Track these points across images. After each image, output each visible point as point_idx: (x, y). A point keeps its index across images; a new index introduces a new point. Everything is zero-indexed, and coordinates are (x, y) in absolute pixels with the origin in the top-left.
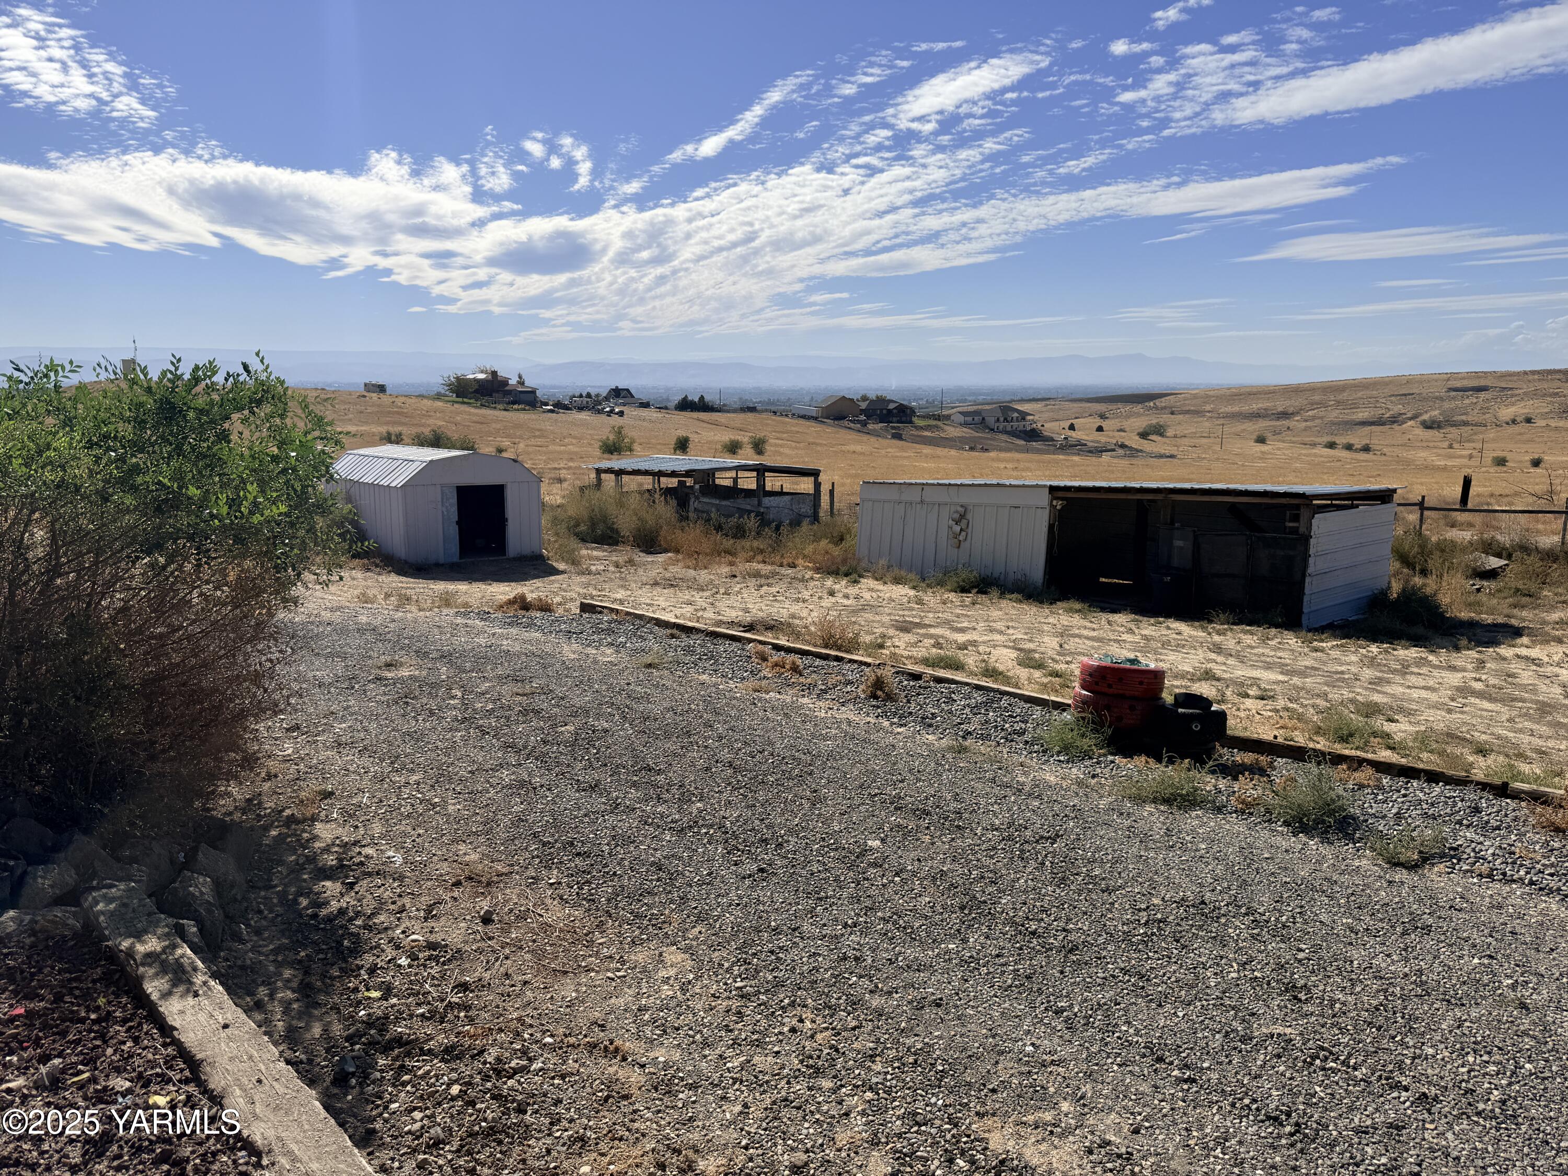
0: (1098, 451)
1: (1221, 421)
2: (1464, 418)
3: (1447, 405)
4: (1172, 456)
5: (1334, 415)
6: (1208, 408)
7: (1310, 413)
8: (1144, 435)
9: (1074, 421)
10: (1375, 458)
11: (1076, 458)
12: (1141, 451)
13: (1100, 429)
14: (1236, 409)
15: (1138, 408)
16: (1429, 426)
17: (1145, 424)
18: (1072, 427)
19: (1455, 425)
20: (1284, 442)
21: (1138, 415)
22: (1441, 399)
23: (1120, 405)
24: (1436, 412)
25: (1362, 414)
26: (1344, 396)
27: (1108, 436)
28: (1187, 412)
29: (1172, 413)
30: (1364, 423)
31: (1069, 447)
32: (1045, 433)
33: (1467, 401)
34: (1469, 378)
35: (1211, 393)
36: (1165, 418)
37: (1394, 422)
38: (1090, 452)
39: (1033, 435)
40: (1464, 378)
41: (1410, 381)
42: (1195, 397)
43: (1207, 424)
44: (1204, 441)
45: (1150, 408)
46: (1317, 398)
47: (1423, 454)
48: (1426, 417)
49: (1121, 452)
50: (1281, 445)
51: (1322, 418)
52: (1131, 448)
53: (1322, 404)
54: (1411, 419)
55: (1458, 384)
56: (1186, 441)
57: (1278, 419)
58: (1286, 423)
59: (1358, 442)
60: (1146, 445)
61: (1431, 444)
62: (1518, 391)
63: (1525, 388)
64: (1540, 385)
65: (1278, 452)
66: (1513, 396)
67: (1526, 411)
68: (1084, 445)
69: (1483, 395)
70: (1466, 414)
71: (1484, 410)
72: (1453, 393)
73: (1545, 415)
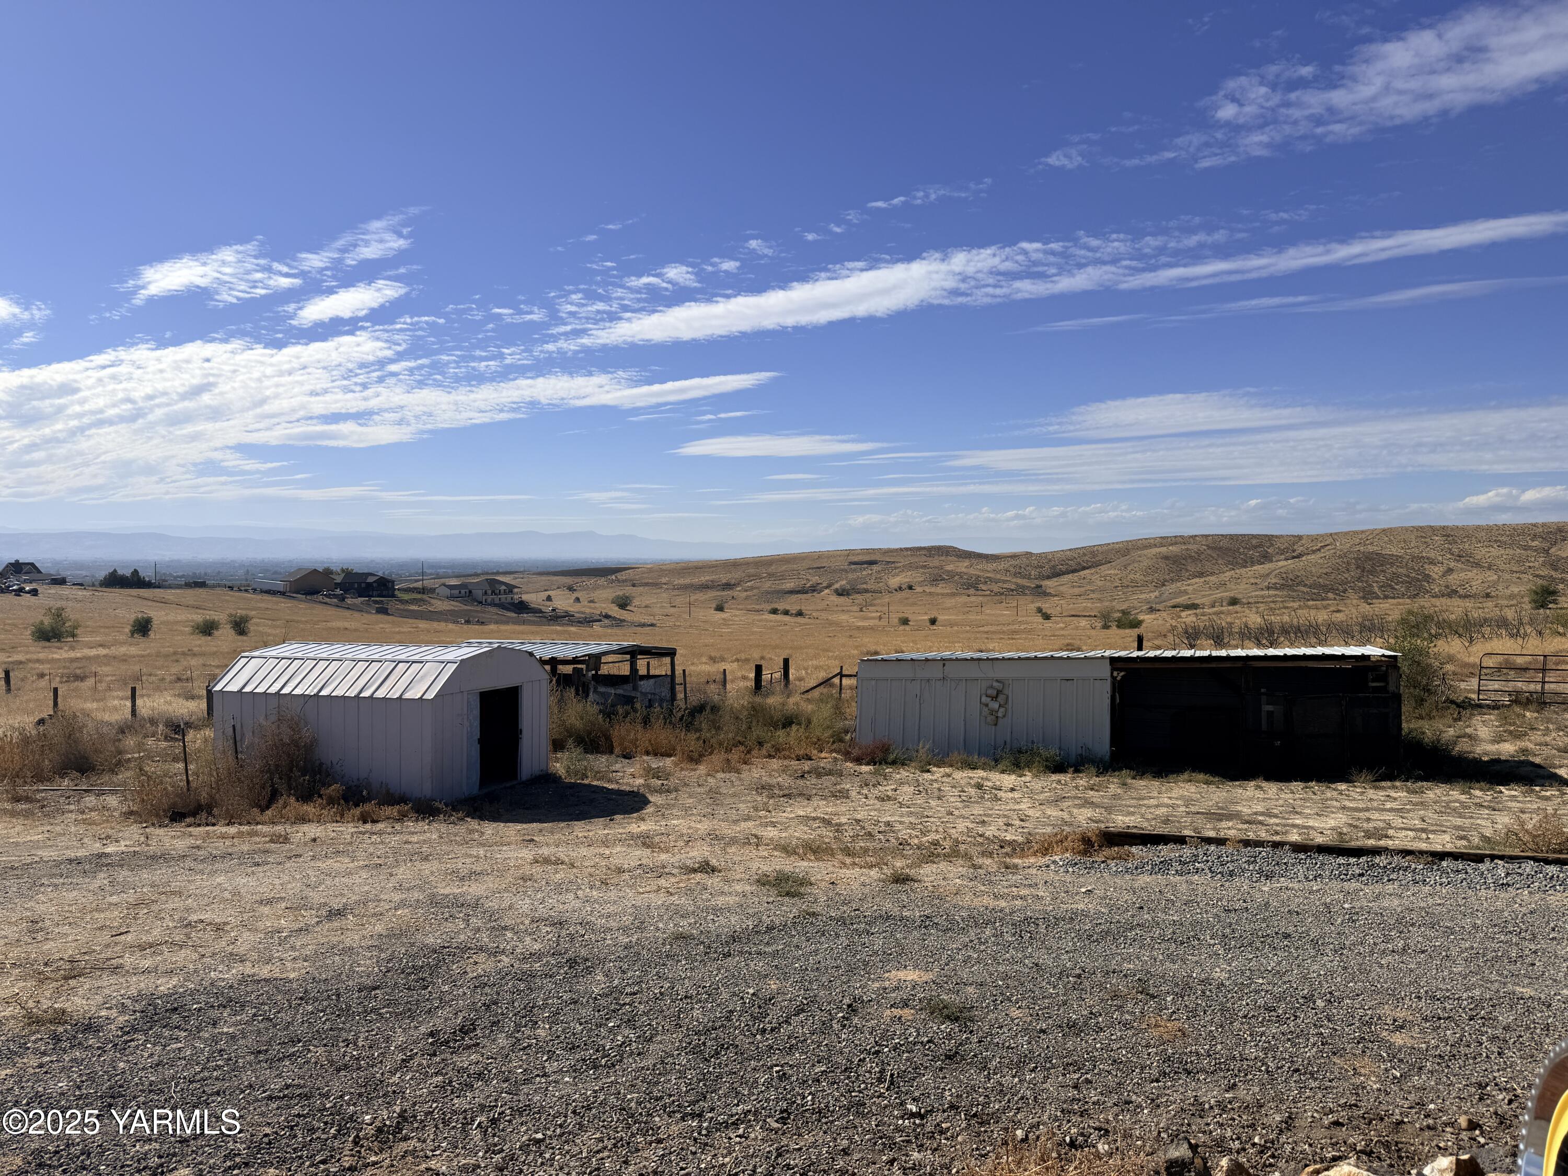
0: (588, 621)
1: (676, 592)
2: (864, 586)
3: (850, 576)
4: (652, 625)
5: (767, 585)
6: (664, 580)
7: (749, 584)
8: (620, 606)
9: (547, 593)
10: (809, 621)
12: (624, 621)
13: (577, 600)
14: (687, 581)
15: (602, 581)
16: (841, 593)
17: (615, 595)
18: (549, 598)
19: (859, 592)
20: (735, 609)
21: (604, 587)
22: (846, 571)
23: (584, 578)
24: (844, 582)
25: (790, 585)
26: (772, 569)
27: (588, 607)
28: (647, 584)
29: (634, 585)
30: (792, 592)
31: (558, 618)
32: (533, 605)
33: (864, 573)
34: (863, 554)
35: (664, 567)
36: (628, 590)
37: (814, 591)
38: (581, 622)
39: (522, 607)
40: (858, 554)
41: (820, 556)
42: (650, 570)
43: (667, 595)
44: (672, 610)
46: (752, 571)
47: (844, 617)
48: (837, 586)
49: (606, 621)
50: (738, 613)
51: (758, 588)
52: (615, 618)
53: (757, 576)
54: (826, 588)
55: (856, 559)
56: (656, 611)
57: (723, 589)
58: (732, 593)
59: (794, 609)
61: (845, 608)
62: (899, 565)
63: (903, 562)
64: (913, 560)
65: (736, 619)
66: (896, 568)
67: (907, 580)
68: (573, 616)
69: (875, 567)
70: (865, 583)
71: (878, 580)
72: (853, 566)
73: (921, 584)
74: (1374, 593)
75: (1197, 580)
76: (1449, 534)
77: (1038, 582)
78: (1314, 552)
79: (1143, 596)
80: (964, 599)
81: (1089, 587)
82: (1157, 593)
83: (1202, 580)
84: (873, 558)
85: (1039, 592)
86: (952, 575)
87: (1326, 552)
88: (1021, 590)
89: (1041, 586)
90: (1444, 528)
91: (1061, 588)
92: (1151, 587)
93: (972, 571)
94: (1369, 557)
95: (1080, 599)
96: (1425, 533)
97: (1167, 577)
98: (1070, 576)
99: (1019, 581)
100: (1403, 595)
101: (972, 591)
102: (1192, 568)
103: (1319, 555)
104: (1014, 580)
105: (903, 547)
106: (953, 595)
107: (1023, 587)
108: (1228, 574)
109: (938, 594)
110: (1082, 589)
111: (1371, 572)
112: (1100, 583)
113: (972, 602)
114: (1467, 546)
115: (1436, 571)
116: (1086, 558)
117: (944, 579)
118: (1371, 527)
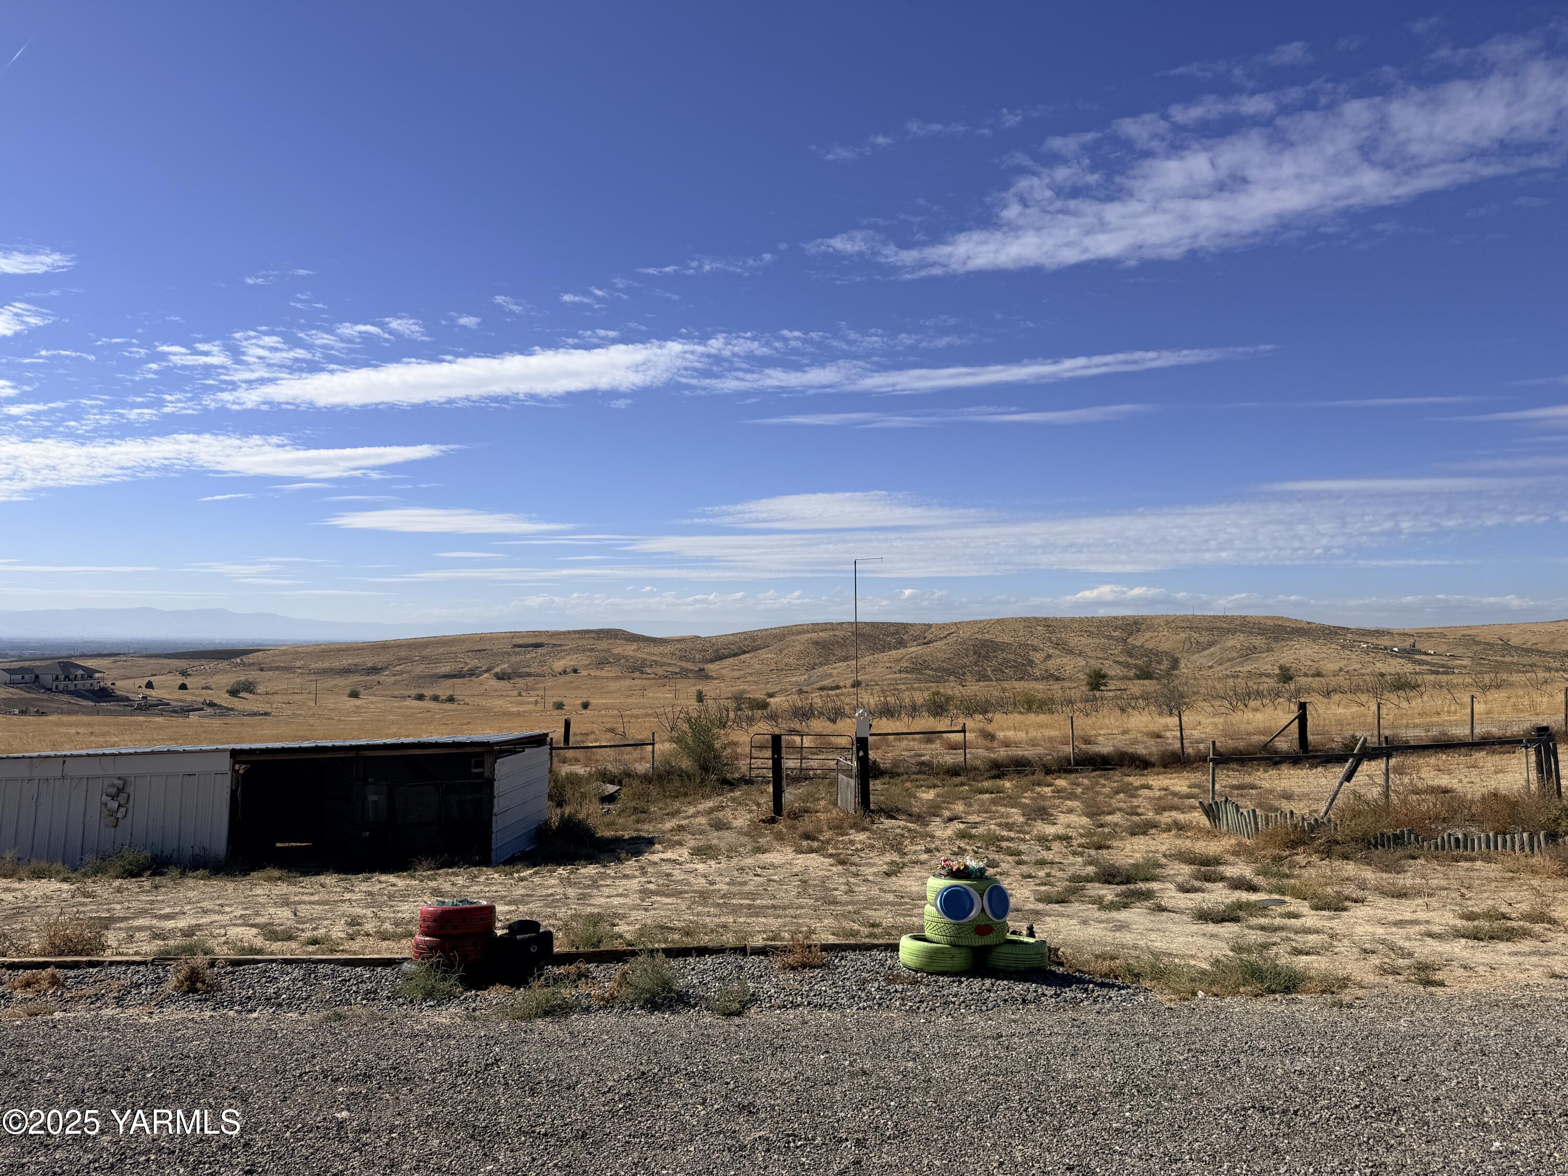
0: (186, 711)
1: (313, 677)
2: (527, 670)
3: (513, 659)
4: (266, 714)
5: (419, 669)
6: (298, 664)
7: (398, 668)
8: (234, 693)
9: (152, 679)
10: (459, 707)
11: (160, 719)
12: (232, 709)
13: (183, 687)
14: (326, 665)
15: (223, 665)
16: (500, 677)
17: (233, 681)
18: (150, 685)
19: (521, 676)
20: (375, 695)
21: (225, 672)
22: (509, 654)
23: (203, 662)
24: (506, 666)
25: (445, 669)
26: (428, 652)
27: (193, 695)
28: (277, 668)
29: (261, 670)
30: (447, 676)
31: (147, 707)
32: (119, 693)
33: (528, 656)
34: (529, 636)
35: (301, 650)
36: (253, 675)
37: (472, 675)
38: (174, 712)
39: (103, 695)
40: (524, 637)
41: (482, 638)
42: (284, 653)
43: (298, 680)
44: (297, 697)
45: (237, 665)
46: (403, 654)
47: (499, 702)
48: (497, 670)
49: (209, 710)
50: (374, 699)
51: (408, 672)
52: (220, 707)
53: (408, 660)
54: (486, 671)
55: (521, 642)
56: (278, 698)
57: (368, 674)
58: (375, 678)
59: (443, 694)
60: (235, 703)
61: (504, 693)
62: (565, 648)
63: (571, 644)
64: (580, 643)
65: (372, 706)
66: (562, 651)
67: (572, 663)
68: (168, 704)
69: (540, 650)
70: (529, 666)
71: (542, 663)
72: (517, 649)
73: (587, 667)
74: (988, 676)
75: (841, 664)
76: (1050, 625)
77: (700, 665)
78: (941, 639)
79: (794, 679)
80: (627, 683)
81: (748, 671)
82: (806, 677)
83: (845, 664)
84: (539, 640)
85: (702, 675)
86: (618, 658)
87: (951, 639)
88: (684, 674)
89: (704, 670)
90: (1045, 619)
91: (723, 672)
92: (803, 670)
93: (639, 655)
94: (984, 644)
95: (738, 682)
96: (1030, 623)
97: (817, 661)
98: (731, 660)
99: (684, 664)
100: (1011, 678)
101: (637, 674)
102: (839, 653)
103: (945, 641)
104: (679, 664)
105: (571, 629)
106: (618, 678)
107: (687, 670)
108: (867, 658)
109: (603, 678)
110: (742, 672)
111: (986, 657)
112: (757, 667)
113: (636, 686)
114: (1063, 636)
115: (1038, 657)
116: (747, 643)
117: (609, 663)
118: (988, 618)
